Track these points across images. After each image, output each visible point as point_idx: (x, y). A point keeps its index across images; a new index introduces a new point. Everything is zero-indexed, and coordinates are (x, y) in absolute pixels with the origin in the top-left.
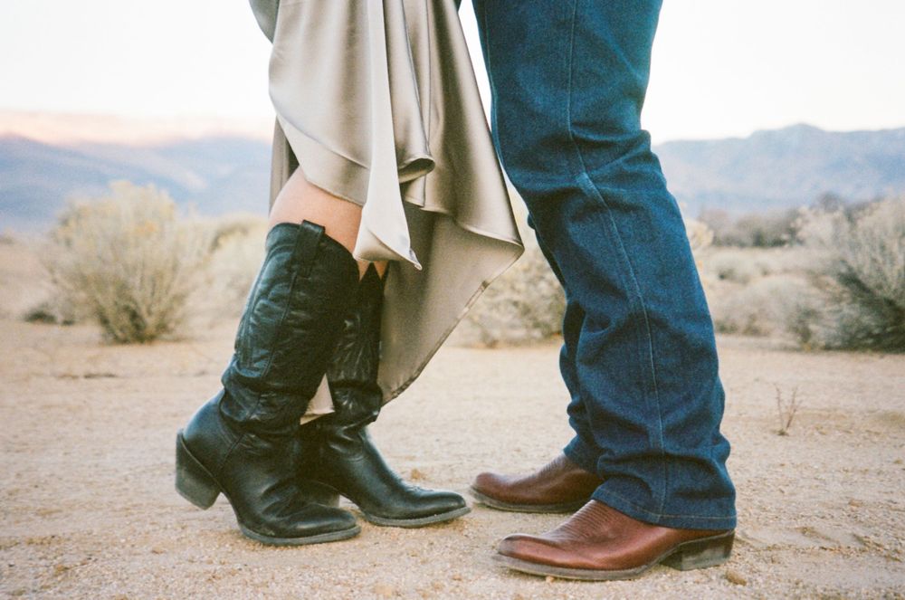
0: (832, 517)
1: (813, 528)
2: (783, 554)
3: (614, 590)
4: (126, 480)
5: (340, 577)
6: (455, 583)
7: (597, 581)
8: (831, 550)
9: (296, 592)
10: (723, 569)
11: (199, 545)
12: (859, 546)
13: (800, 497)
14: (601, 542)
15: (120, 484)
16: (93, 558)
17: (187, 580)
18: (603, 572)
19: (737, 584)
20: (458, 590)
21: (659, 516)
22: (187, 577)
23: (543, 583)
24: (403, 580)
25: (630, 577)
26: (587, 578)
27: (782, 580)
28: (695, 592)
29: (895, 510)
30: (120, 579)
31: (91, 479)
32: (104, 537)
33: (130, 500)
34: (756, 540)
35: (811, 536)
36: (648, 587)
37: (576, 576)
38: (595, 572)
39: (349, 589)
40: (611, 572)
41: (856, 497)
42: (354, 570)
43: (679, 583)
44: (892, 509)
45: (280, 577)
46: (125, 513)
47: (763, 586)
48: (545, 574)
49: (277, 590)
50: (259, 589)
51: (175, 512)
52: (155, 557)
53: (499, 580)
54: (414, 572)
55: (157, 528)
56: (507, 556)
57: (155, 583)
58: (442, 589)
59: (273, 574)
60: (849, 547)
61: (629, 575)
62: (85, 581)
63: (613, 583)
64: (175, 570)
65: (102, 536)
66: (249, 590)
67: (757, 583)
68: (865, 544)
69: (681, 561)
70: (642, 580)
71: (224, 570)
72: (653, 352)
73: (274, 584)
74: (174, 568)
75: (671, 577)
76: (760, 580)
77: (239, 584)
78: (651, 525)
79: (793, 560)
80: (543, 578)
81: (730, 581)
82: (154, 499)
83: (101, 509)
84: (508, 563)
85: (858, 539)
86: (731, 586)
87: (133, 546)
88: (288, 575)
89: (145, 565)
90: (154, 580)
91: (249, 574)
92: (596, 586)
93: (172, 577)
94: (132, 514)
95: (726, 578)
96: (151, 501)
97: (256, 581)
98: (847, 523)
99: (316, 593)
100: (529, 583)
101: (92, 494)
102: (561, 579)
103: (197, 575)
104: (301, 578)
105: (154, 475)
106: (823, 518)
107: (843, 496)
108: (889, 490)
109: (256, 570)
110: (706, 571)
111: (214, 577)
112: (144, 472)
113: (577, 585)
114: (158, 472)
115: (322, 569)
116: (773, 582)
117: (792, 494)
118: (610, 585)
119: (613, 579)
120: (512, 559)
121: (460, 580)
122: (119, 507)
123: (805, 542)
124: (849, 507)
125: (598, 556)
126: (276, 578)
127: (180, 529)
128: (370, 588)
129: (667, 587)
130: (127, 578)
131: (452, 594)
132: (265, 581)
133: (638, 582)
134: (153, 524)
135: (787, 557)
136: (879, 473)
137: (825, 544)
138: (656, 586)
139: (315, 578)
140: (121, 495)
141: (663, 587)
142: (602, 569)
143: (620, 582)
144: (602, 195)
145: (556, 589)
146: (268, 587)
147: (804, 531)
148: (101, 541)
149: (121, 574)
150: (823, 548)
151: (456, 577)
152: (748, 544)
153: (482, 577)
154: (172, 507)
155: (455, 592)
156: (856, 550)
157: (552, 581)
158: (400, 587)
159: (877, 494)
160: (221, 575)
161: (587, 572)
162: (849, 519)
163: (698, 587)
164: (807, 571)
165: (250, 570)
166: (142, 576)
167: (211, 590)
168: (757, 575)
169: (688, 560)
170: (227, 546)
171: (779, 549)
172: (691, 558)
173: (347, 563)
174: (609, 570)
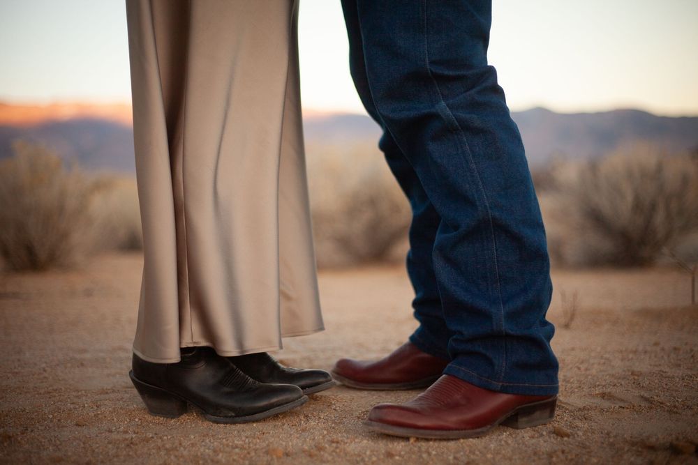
0: (621, 385)
1: (610, 393)
2: (592, 413)
3: (468, 446)
4: (45, 371)
5: (236, 442)
6: (334, 445)
7: (452, 440)
8: (628, 408)
9: (202, 454)
10: (550, 426)
11: (113, 420)
12: (647, 405)
13: (594, 372)
14: (454, 407)
15: (40, 374)
16: (29, 429)
17: (110, 446)
18: (458, 432)
19: (563, 437)
20: (338, 450)
21: (501, 384)
22: (109, 443)
23: (407, 443)
24: (290, 444)
25: (478, 436)
26: (445, 438)
27: (596, 432)
28: (533, 444)
29: (666, 378)
30: (54, 445)
31: (16, 370)
32: (36, 414)
33: (51, 386)
34: (569, 404)
35: (609, 399)
36: (493, 441)
37: (436, 435)
38: (451, 432)
39: (246, 452)
40: (463, 431)
41: (635, 369)
42: (247, 437)
43: (518, 438)
44: (663, 377)
45: (186, 443)
46: (48, 396)
47: (584, 437)
48: (409, 435)
49: (185, 453)
50: (171, 452)
51: (89, 395)
52: (80, 428)
53: (370, 442)
54: (298, 438)
55: (77, 407)
56: (377, 421)
57: (84, 448)
58: (324, 450)
59: (180, 441)
60: (640, 406)
61: (478, 433)
62: (27, 446)
63: (465, 440)
64: (98, 438)
65: (33, 413)
66: (162, 453)
67: (578, 436)
68: (651, 403)
69: (517, 421)
70: (487, 437)
71: (139, 438)
72: (496, 251)
73: (182, 448)
74: (97, 436)
75: (511, 434)
76: (580, 433)
77: (154, 449)
78: (494, 392)
79: (600, 418)
80: (407, 439)
81: (557, 435)
82: (70, 385)
83: (29, 392)
84: (378, 428)
85: (646, 399)
86: (559, 439)
87: (59, 420)
88: (192, 442)
89: (73, 435)
90: (82, 445)
91: (160, 441)
92: (452, 444)
93: (97, 443)
94: (55, 396)
95: (554, 433)
96: (68, 386)
97: (167, 446)
98: (633, 388)
99: (218, 455)
100: (396, 444)
101: (19, 381)
102: (422, 439)
103: (118, 442)
104: (203, 443)
105: (66, 368)
106: (614, 386)
107: (625, 369)
108: (657, 363)
109: (165, 438)
110: (537, 428)
111: (132, 443)
112: (58, 365)
113: (436, 444)
114: (69, 365)
115: (220, 437)
116: (590, 435)
117: (587, 370)
118: (463, 442)
119: (465, 437)
120: (380, 424)
121: (338, 442)
122: (42, 391)
123: (606, 404)
124: (632, 377)
125: (452, 419)
126: (183, 444)
127: (95, 408)
128: (264, 450)
129: (510, 442)
130: (61, 444)
131: (334, 454)
132: (174, 446)
133: (486, 439)
134: (73, 403)
135: (596, 415)
136: (646, 352)
137: (622, 405)
138: (500, 441)
139: (215, 443)
140: (42, 382)
141: (506, 442)
142: (456, 429)
143: (471, 440)
144: (457, 119)
145: (420, 448)
146: (177, 450)
147: (603, 396)
148: (33, 416)
149: (55, 441)
150: (621, 407)
151: (335, 440)
152: (563, 407)
153: (356, 440)
154: (86, 391)
155: (336, 452)
156: (645, 407)
157: (415, 441)
158: (289, 449)
159: (649, 367)
160: (137, 442)
161: (444, 433)
162: (634, 386)
163: (534, 441)
164: (613, 425)
165: (161, 438)
166: (72, 443)
167: (131, 453)
168: (576, 429)
169: (523, 420)
170: (137, 420)
171: (588, 410)
172: (525, 419)
173: (239, 432)
174: (462, 430)
